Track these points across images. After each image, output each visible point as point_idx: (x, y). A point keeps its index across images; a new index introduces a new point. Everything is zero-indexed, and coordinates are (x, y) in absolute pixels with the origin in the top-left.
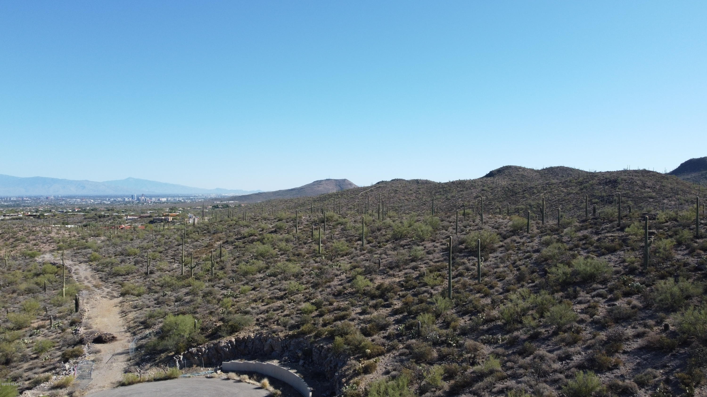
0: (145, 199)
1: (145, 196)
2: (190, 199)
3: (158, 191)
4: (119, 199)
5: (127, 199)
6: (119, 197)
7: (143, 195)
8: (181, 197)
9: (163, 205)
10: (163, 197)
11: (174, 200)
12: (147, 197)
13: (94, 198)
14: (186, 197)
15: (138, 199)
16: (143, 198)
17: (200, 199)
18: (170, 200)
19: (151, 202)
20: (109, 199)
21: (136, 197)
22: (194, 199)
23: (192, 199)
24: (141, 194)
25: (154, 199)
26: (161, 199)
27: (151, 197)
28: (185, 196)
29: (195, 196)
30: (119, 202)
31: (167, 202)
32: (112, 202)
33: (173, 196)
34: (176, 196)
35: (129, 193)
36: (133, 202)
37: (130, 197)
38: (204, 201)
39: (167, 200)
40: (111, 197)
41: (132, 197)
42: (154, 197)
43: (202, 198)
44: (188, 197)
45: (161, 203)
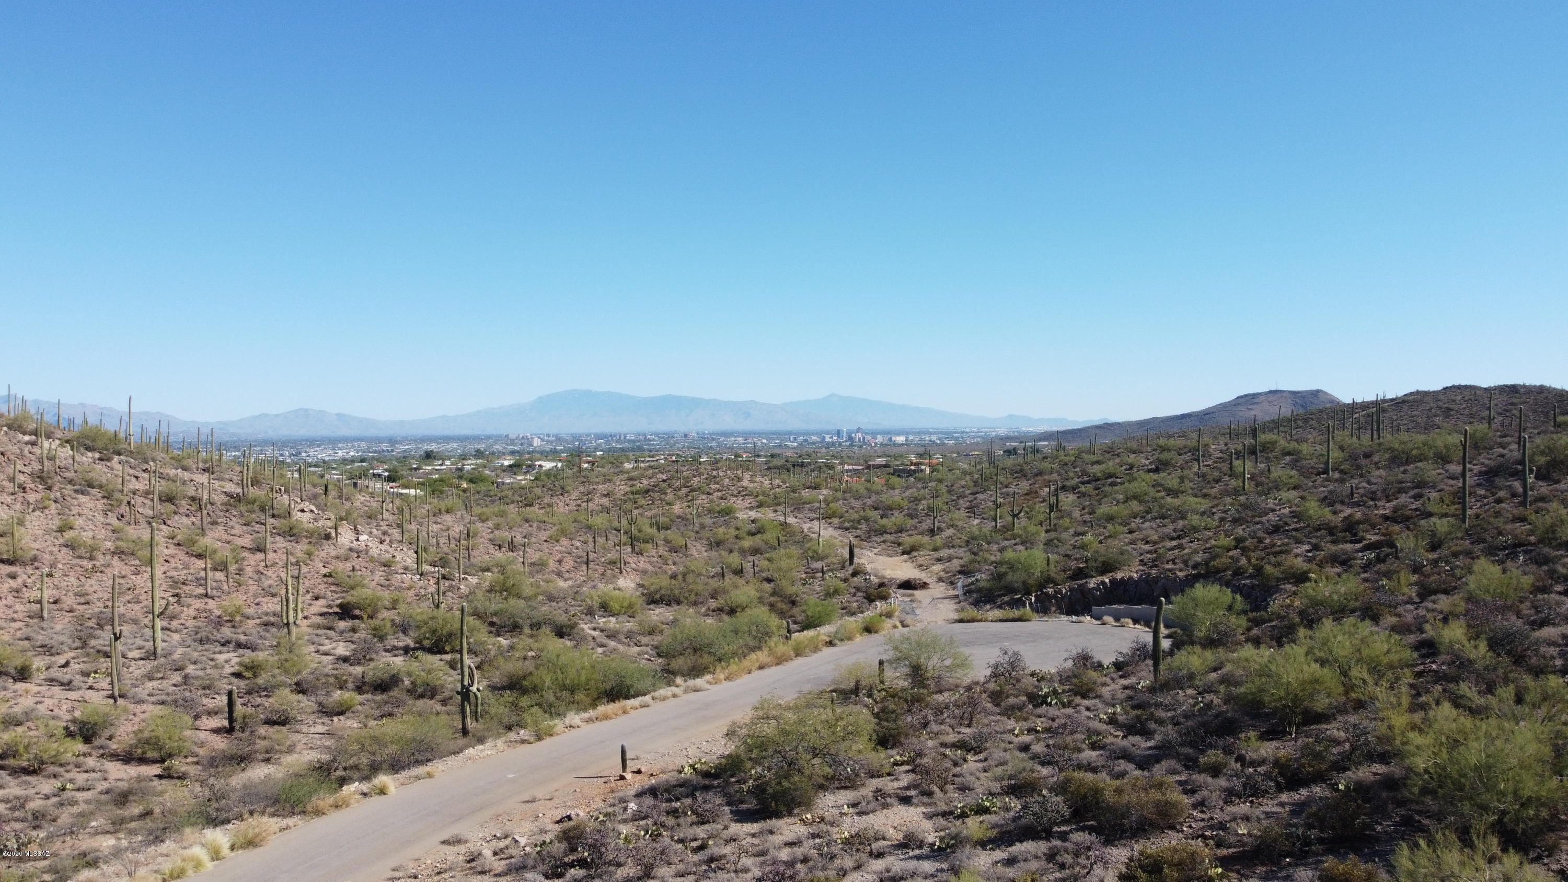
0: (864, 438)
1: (862, 433)
2: (952, 438)
3: (888, 422)
4: (814, 438)
5: (828, 439)
6: (813, 434)
7: (859, 430)
8: (934, 433)
9: (900, 449)
10: (899, 434)
11: (921, 439)
12: (867, 434)
13: (769, 435)
14: (945, 434)
15: (850, 438)
16: (859, 435)
17: (974, 438)
18: (912, 441)
19: (876, 443)
20: (795, 439)
21: (845, 435)
22: (962, 438)
23: (956, 439)
24: (855, 428)
25: (880, 439)
26: (894, 439)
27: (874, 434)
28: (942, 433)
29: (963, 432)
30: (814, 443)
31: (907, 444)
32: (801, 444)
33: (919, 433)
34: (925, 433)
35: (833, 427)
36: (840, 444)
37: (834, 434)
38: (983, 443)
39: (906, 440)
40: (799, 434)
41: (839, 433)
42: (880, 433)
43: (979, 437)
44: (949, 434)
45: (895, 444)
